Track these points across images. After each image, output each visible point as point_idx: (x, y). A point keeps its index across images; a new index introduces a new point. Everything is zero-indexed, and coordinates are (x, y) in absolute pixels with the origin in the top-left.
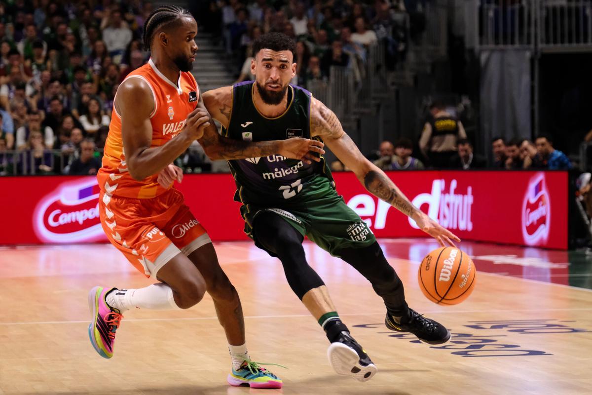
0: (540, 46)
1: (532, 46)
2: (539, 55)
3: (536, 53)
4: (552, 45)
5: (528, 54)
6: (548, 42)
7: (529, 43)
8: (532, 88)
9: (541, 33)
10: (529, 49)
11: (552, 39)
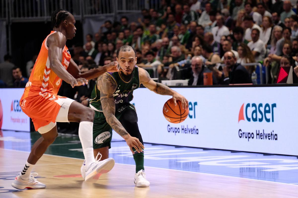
0: (11, 18)
1: (7, 18)
2: (11, 24)
3: (9, 22)
4: (17, 18)
5: (4, 23)
6: (15, 16)
7: (5, 17)
8: (8, 42)
9: (11, 11)
10: (5, 20)
11: (17, 14)
